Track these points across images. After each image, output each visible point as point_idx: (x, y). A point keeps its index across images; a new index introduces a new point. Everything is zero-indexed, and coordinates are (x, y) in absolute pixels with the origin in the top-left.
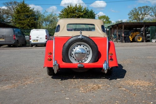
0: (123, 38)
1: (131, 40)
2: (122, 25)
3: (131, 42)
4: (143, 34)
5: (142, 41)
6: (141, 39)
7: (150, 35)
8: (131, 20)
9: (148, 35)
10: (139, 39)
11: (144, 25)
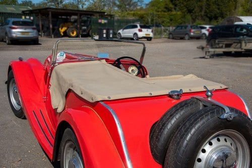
0: (51, 31)
1: (62, 34)
2: (49, 11)
3: (63, 36)
4: (77, 26)
5: (77, 36)
6: (75, 33)
7: (85, 28)
8: (46, 2)
9: (83, 28)
10: (73, 33)
11: (77, 13)
